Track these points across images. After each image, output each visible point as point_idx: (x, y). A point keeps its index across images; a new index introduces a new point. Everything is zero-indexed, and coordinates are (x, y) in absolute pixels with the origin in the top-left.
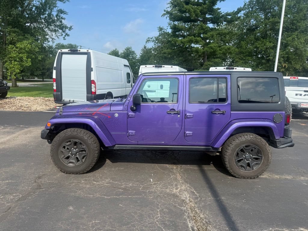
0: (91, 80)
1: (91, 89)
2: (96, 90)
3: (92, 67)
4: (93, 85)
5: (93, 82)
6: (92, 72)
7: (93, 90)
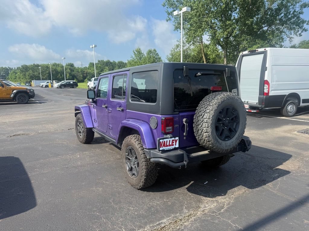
0: (264, 81)
1: (264, 89)
2: (268, 91)
3: (266, 66)
4: (266, 85)
5: (267, 82)
6: (266, 71)
7: (266, 91)
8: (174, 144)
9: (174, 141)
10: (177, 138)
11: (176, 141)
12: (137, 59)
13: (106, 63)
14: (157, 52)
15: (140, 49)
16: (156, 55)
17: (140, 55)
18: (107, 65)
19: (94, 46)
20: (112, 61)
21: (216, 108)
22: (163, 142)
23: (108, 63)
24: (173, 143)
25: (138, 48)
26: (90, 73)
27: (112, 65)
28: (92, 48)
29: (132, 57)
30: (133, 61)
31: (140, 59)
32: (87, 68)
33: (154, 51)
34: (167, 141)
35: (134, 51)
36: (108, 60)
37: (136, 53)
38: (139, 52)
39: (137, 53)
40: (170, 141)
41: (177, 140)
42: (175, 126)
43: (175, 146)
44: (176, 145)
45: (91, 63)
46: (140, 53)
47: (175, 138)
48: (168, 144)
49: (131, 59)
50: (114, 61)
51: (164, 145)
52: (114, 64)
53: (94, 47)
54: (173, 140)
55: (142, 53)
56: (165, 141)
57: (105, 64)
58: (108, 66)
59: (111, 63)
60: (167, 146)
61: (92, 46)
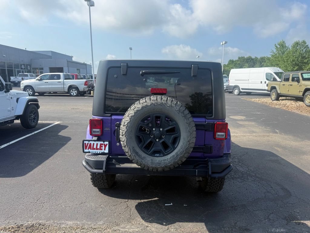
8: (103, 148)
9: (103, 146)
10: (107, 143)
11: (105, 146)
12: (278, 53)
13: (247, 60)
14: (307, 44)
15: (284, 42)
16: (305, 48)
17: (283, 49)
18: (247, 62)
19: (224, 42)
20: (253, 57)
21: (133, 114)
22: (88, 144)
23: (249, 59)
24: (101, 146)
25: (282, 41)
26: (227, 70)
27: (253, 62)
28: (223, 44)
29: (273, 51)
30: (273, 56)
31: (283, 54)
32: (226, 65)
33: (302, 42)
34: (94, 144)
35: (276, 44)
36: (250, 57)
37: (278, 46)
38: (282, 45)
39: (280, 46)
40: (97, 144)
41: (107, 144)
42: (105, 129)
43: (104, 151)
44: (105, 149)
45: (231, 60)
46: (283, 47)
47: (104, 142)
48: (95, 147)
49: (272, 54)
50: (256, 58)
51: (90, 147)
52: (255, 60)
53: (225, 44)
54: (101, 144)
55: (286, 47)
56: (91, 144)
57: (245, 61)
58: (249, 63)
59: (253, 59)
60: (94, 149)
61: (223, 43)
